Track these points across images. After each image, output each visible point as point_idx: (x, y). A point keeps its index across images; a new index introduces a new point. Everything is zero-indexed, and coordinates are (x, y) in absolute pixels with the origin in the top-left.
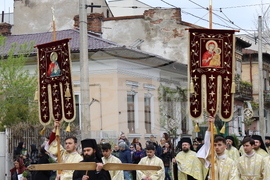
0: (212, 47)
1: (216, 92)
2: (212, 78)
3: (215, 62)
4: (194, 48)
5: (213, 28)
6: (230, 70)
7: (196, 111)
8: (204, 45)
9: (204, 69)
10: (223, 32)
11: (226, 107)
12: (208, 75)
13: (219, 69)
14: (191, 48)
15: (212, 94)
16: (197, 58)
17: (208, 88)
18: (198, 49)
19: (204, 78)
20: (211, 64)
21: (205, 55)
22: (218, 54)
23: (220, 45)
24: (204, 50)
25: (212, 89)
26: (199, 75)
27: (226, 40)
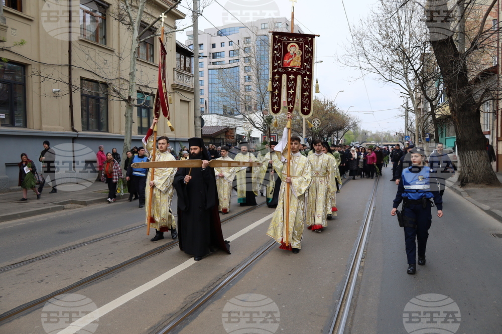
0: (293, 49)
1: (295, 90)
2: (292, 77)
3: (295, 62)
4: (276, 50)
5: (294, 32)
6: (311, 70)
7: (276, 107)
8: (286, 47)
9: (285, 69)
10: (305, 36)
11: (306, 105)
12: (288, 74)
13: (300, 70)
14: (274, 49)
15: (291, 91)
16: (279, 59)
17: (288, 86)
18: (281, 50)
19: (284, 77)
20: (292, 65)
21: (286, 57)
22: (299, 56)
23: (301, 48)
24: (286, 52)
25: (292, 87)
26: (280, 75)
27: (306, 43)
